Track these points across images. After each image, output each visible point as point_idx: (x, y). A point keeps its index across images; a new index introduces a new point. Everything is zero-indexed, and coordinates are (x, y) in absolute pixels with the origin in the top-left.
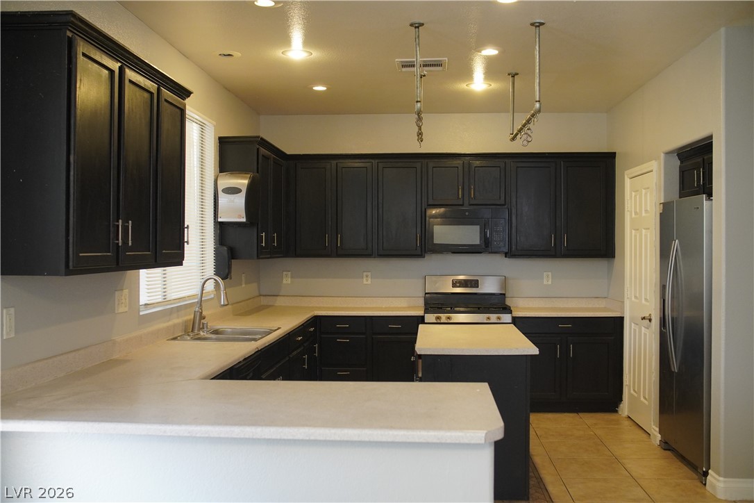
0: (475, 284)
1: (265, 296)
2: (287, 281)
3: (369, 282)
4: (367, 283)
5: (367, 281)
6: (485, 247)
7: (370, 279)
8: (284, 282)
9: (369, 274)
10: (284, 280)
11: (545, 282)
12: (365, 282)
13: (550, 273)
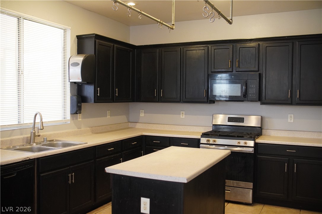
0: (241, 120)
1: (131, 122)
2: (142, 115)
3: (184, 117)
4: (182, 117)
5: (183, 116)
6: (244, 97)
7: (184, 115)
8: (141, 115)
9: (184, 112)
10: (141, 114)
11: (289, 121)
12: (181, 117)
13: (292, 115)
